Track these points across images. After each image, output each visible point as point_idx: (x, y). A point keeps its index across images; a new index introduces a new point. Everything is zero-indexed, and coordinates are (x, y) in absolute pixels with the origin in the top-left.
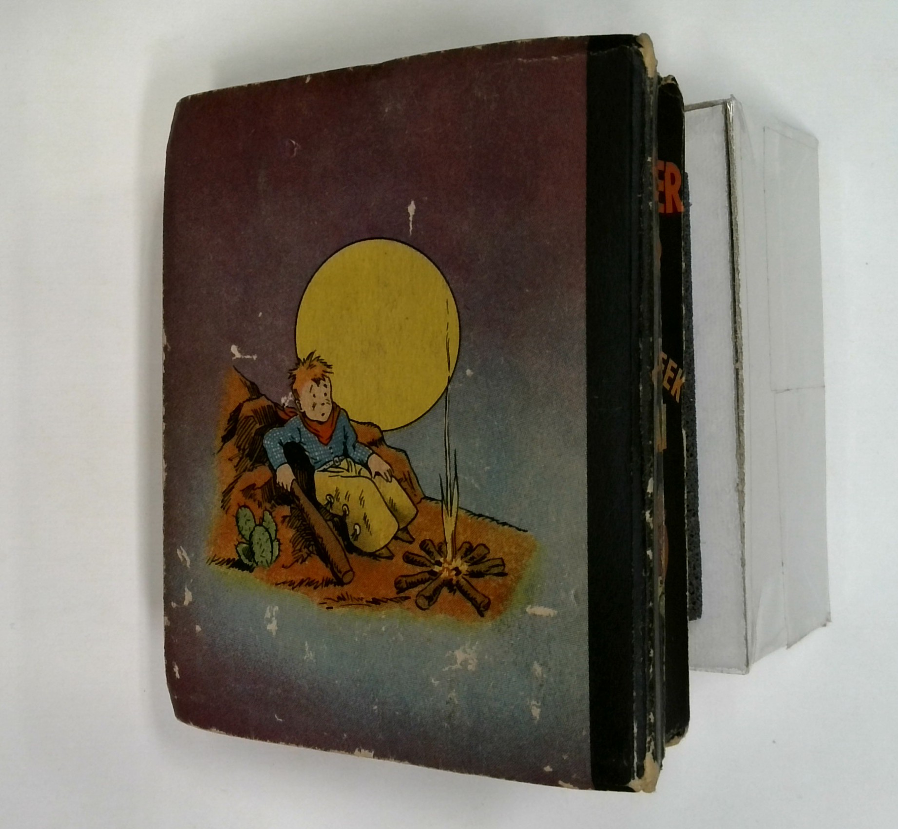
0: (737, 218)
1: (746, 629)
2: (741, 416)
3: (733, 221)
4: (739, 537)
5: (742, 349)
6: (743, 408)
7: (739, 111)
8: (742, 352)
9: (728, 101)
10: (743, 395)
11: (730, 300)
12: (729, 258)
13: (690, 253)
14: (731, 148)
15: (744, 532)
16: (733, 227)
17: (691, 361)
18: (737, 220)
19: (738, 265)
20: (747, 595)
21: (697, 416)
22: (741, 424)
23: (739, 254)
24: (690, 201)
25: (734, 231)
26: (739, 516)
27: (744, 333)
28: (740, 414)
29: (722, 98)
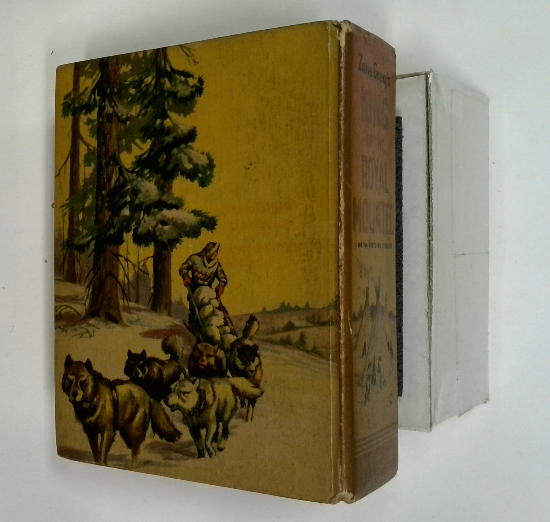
0: (432, 146)
1: (431, 403)
2: (431, 270)
3: (430, 148)
4: (428, 346)
5: (433, 228)
6: (433, 265)
7: (435, 78)
8: (433, 230)
9: (428, 72)
10: (433, 257)
11: (426, 197)
12: (426, 171)
13: (402, 167)
14: (430, 102)
15: (431, 343)
16: (429, 152)
17: (400, 234)
18: (432, 147)
19: (432, 176)
20: (432, 383)
21: (403, 270)
22: (431, 275)
23: (432, 169)
24: (403, 135)
25: (430, 154)
26: (428, 333)
27: (434, 218)
28: (431, 269)
29: (425, 71)
